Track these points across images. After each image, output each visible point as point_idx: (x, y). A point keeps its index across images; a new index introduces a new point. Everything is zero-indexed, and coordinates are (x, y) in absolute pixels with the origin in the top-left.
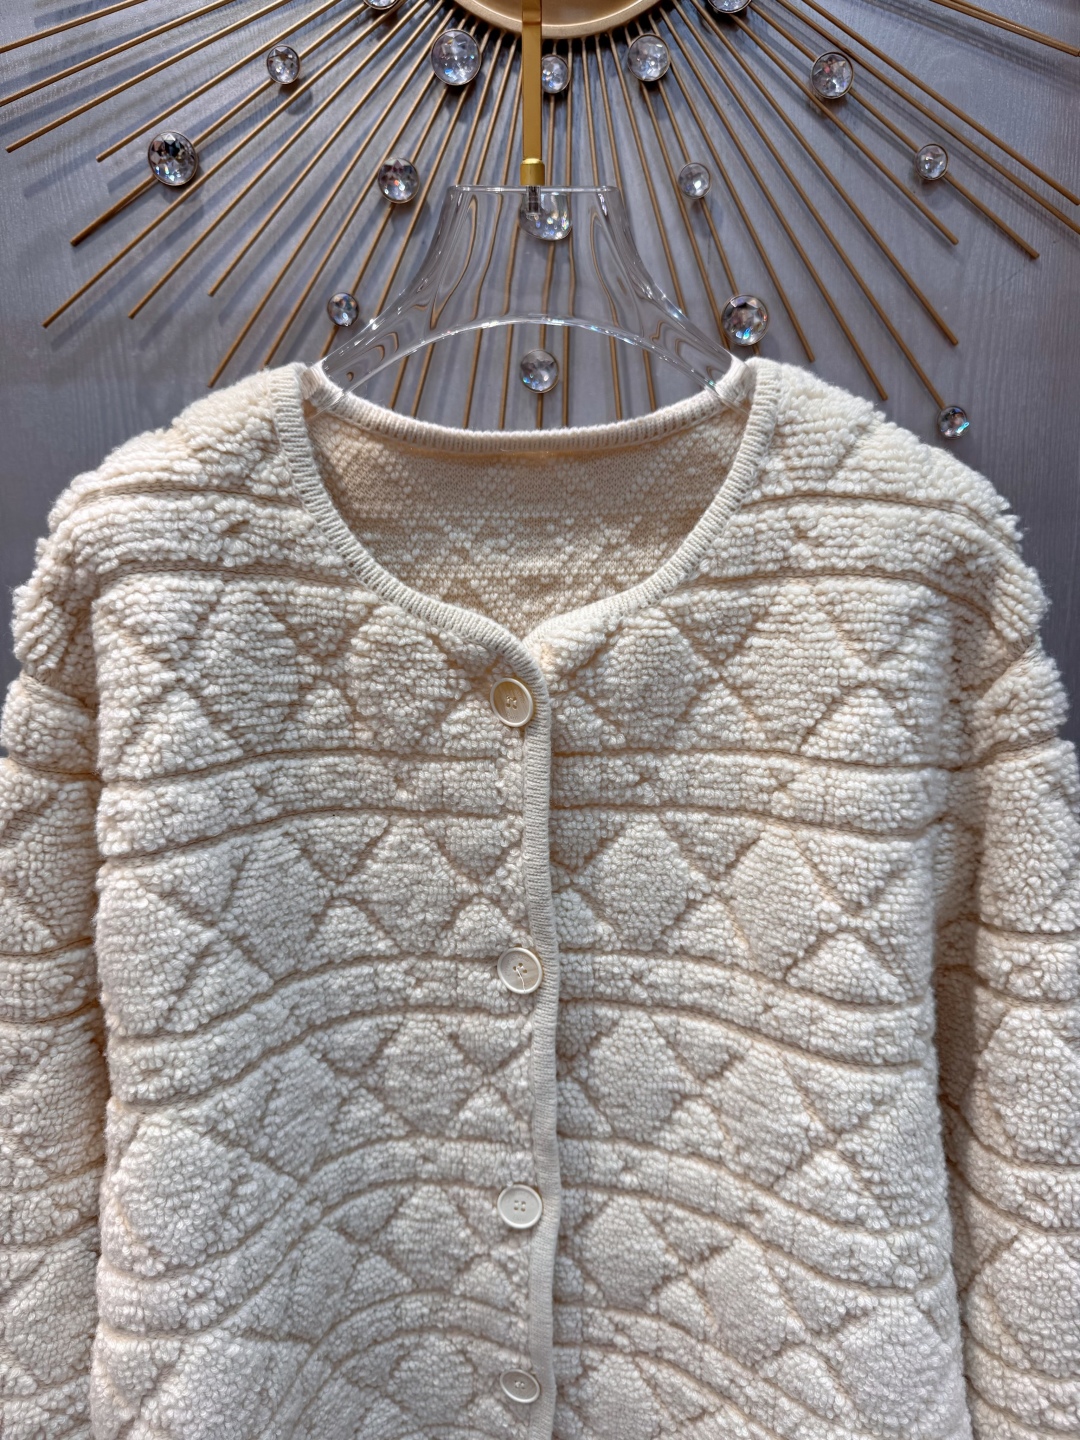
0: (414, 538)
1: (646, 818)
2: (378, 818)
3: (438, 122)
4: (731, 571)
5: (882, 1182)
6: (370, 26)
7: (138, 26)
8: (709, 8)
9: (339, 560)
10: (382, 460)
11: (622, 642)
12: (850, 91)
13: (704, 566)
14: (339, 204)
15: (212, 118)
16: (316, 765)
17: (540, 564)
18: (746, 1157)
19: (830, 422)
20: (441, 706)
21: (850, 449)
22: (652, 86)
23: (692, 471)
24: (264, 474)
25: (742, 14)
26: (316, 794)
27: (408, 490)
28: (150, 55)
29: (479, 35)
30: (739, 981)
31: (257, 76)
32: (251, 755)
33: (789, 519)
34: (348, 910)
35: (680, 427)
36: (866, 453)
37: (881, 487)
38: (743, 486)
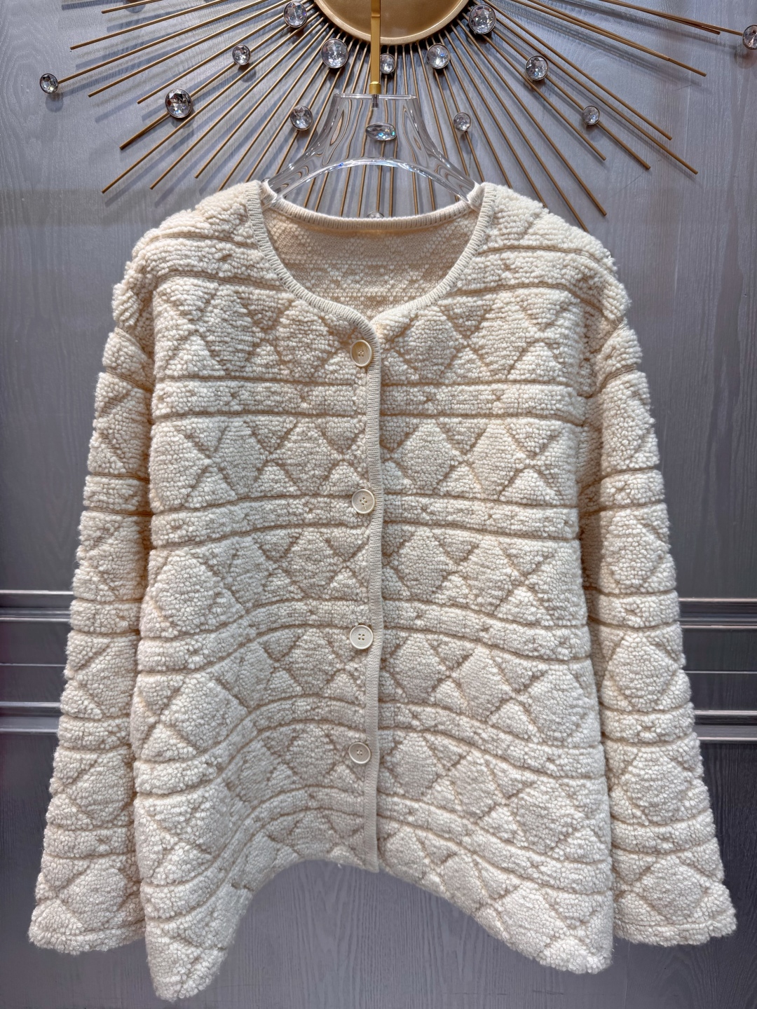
0: (312, 274)
1: (429, 421)
2: (291, 418)
3: (324, 88)
4: (473, 286)
5: (549, 600)
6: (289, 36)
7: (163, 33)
8: (471, 31)
9: (275, 276)
10: (297, 233)
11: (417, 324)
12: (546, 76)
13: (459, 284)
14: (269, 131)
15: (201, 83)
16: (260, 387)
17: (376, 290)
18: (480, 600)
19: (520, 211)
20: (325, 355)
21: (531, 225)
22: (440, 72)
23: (454, 242)
24: (240, 231)
25: (489, 35)
26: (260, 402)
27: (309, 249)
28: (169, 48)
29: (347, 43)
30: (477, 506)
31: (227, 60)
32: (229, 376)
33: (502, 260)
34: (275, 468)
35: (448, 219)
36: (539, 226)
37: (546, 242)
38: (478, 243)
